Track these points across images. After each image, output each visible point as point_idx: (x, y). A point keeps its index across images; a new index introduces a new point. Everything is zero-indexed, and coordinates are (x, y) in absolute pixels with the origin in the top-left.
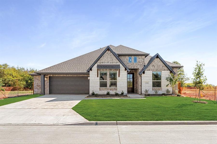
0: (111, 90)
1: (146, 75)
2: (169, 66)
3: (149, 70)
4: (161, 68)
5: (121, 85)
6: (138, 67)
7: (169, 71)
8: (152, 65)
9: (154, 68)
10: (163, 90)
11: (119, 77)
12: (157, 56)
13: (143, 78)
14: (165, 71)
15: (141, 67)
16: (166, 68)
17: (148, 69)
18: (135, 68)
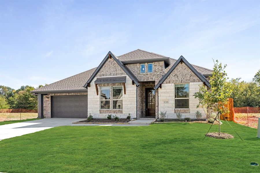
0: (115, 112)
1: (165, 91)
2: (200, 74)
3: (169, 83)
4: (188, 79)
5: (128, 105)
6: (154, 79)
7: (202, 83)
8: (174, 75)
9: (177, 79)
10: (191, 112)
11: (125, 93)
12: (182, 60)
13: (161, 94)
14: (195, 83)
15: (157, 79)
16: (196, 78)
17: (167, 80)
18: (150, 80)
